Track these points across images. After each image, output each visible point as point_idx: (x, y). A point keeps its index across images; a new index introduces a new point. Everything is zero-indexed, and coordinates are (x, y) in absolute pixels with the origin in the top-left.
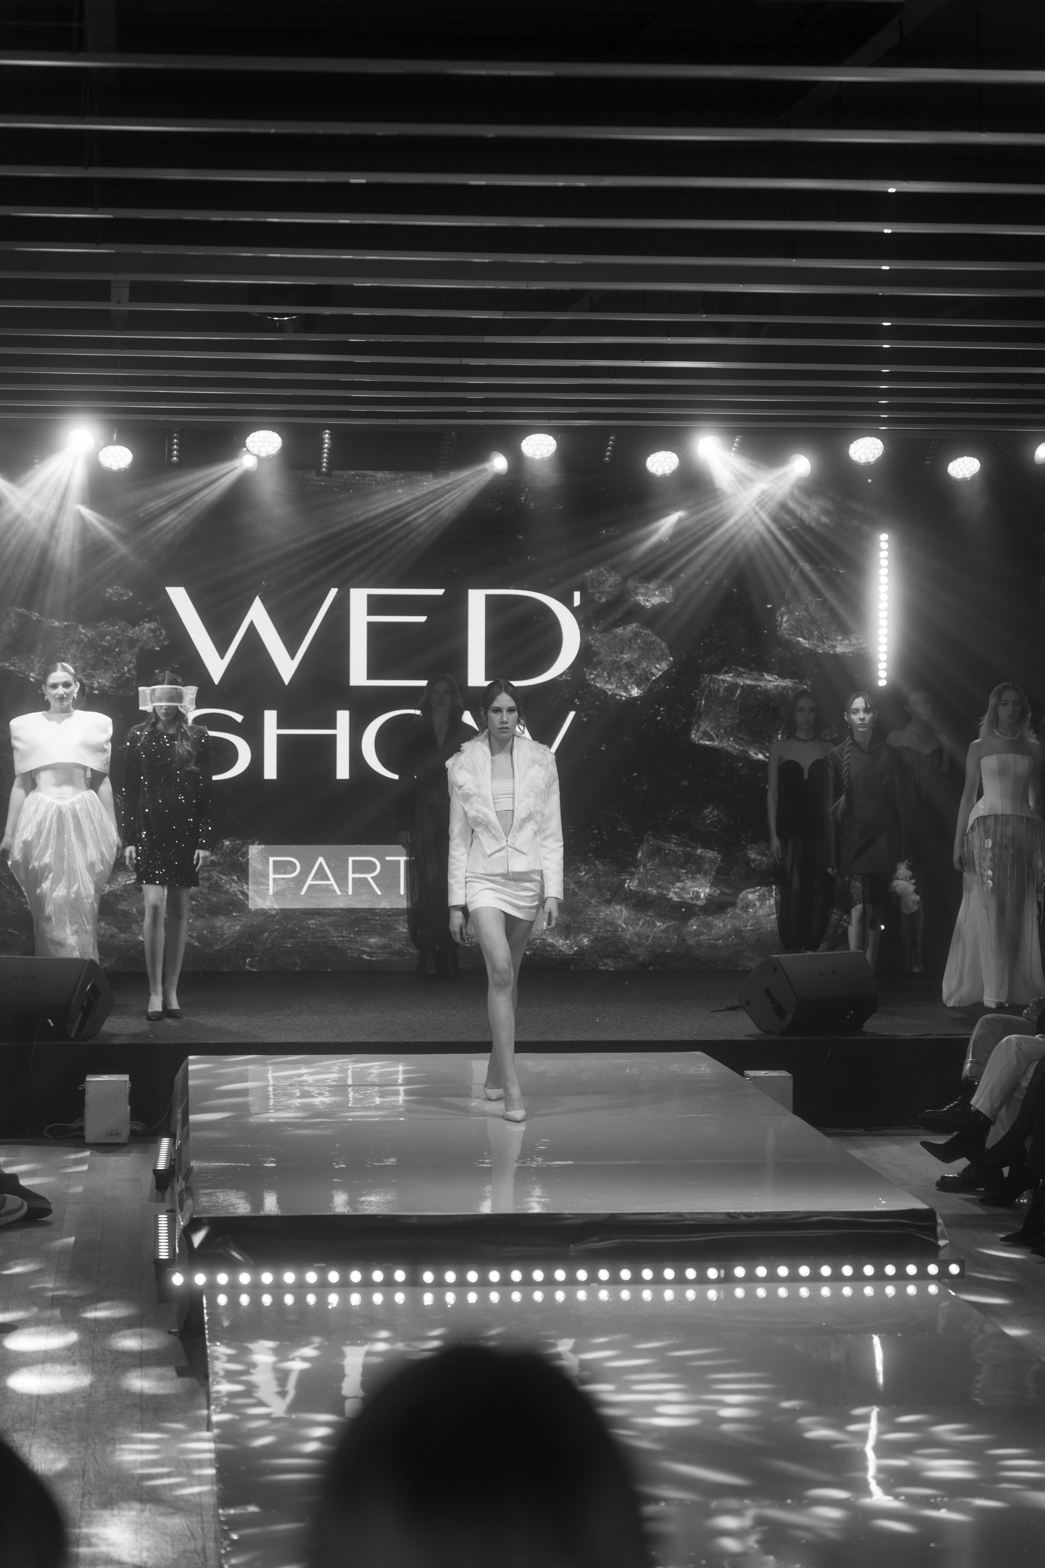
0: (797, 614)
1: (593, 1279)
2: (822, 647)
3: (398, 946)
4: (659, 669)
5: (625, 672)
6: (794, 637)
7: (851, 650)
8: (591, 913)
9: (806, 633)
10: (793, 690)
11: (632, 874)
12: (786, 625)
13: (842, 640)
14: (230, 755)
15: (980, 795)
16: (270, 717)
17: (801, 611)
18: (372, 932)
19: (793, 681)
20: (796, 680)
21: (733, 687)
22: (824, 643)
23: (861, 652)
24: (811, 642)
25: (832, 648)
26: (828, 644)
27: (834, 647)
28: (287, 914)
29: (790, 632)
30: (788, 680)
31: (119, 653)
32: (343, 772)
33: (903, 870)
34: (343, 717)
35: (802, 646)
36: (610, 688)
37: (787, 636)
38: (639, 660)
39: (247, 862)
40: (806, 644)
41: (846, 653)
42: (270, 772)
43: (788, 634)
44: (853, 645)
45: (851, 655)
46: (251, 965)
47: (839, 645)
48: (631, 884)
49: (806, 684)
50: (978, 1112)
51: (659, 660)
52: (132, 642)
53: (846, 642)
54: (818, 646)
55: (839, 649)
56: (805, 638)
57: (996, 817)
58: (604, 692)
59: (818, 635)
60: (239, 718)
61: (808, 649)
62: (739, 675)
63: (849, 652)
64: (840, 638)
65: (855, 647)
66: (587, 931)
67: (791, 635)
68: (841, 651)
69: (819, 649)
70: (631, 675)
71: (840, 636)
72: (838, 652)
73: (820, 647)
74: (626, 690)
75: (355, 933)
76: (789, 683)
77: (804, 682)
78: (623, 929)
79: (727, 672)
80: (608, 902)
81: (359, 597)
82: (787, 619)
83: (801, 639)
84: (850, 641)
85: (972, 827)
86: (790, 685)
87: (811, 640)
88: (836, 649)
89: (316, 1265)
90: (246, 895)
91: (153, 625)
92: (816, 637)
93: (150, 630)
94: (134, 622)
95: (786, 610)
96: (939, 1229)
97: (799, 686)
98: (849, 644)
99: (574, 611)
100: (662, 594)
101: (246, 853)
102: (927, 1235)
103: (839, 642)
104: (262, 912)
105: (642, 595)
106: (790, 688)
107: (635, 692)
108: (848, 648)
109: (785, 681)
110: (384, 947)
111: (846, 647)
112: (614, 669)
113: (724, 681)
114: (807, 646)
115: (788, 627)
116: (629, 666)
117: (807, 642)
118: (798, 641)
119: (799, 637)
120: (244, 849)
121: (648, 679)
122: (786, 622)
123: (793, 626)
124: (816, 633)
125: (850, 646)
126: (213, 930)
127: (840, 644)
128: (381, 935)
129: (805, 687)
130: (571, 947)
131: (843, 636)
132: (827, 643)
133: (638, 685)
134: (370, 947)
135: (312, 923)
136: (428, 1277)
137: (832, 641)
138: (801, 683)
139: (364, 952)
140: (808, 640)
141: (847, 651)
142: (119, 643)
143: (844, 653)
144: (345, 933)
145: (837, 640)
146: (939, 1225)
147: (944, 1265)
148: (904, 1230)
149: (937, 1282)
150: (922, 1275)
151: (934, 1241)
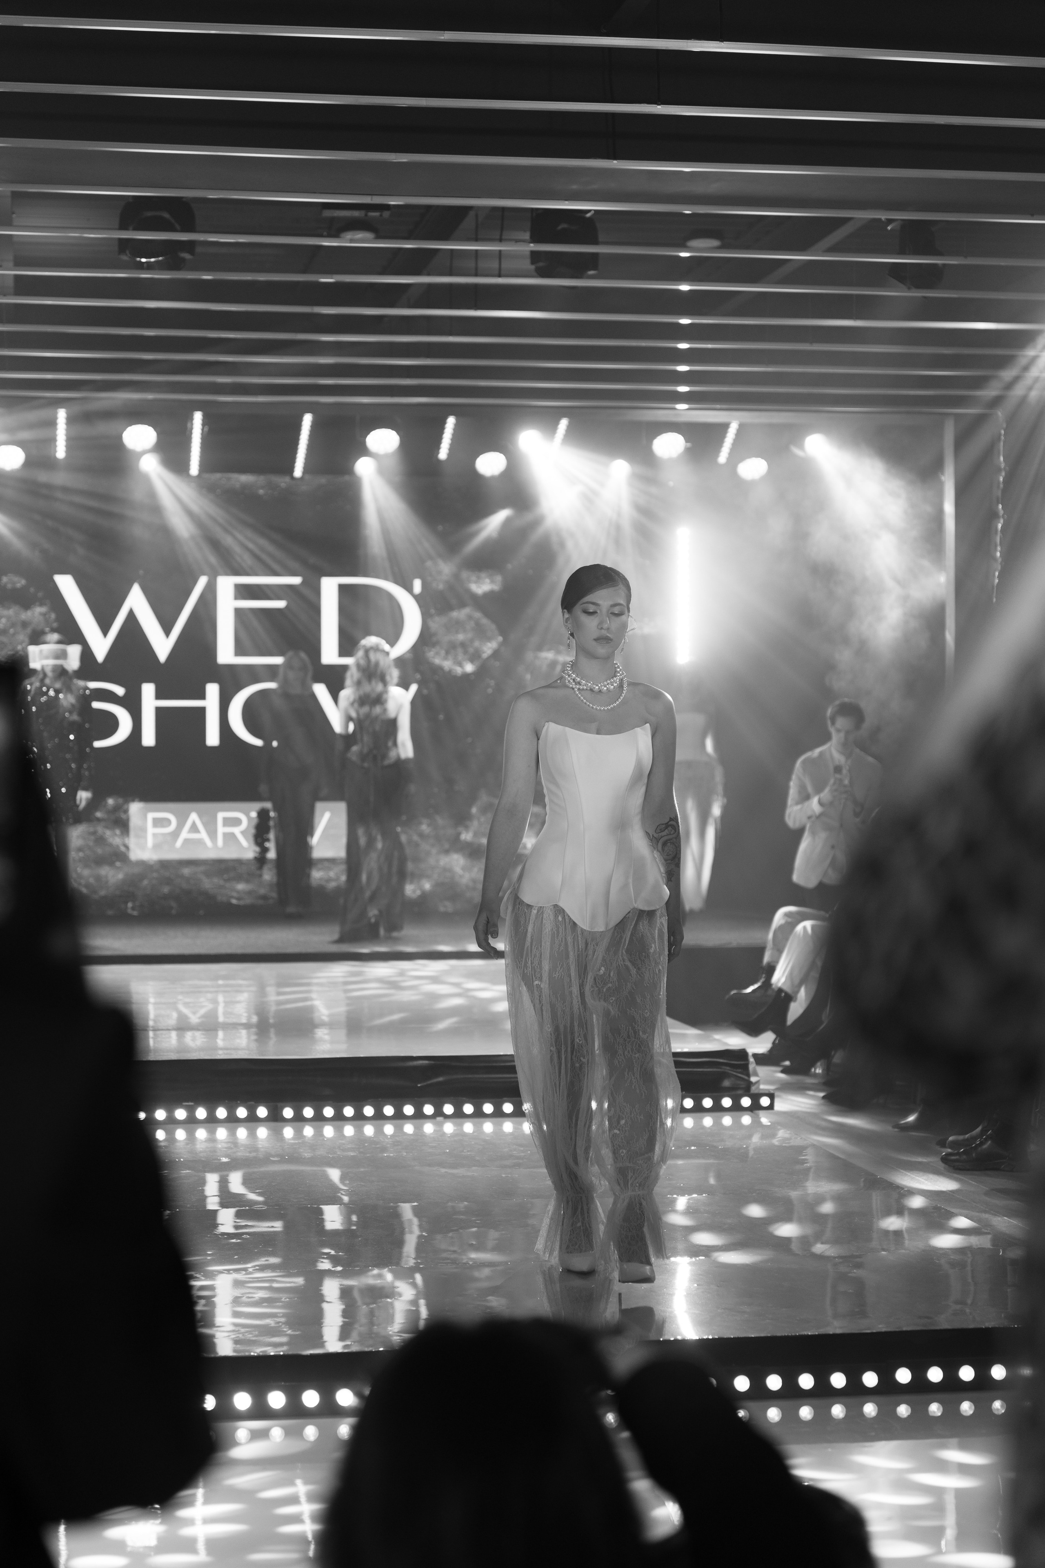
1: (439, 1113)
3: (262, 891)
4: (489, 648)
5: (460, 651)
7: (656, 631)
8: (432, 861)
11: (467, 828)
13: (649, 622)
14: (110, 724)
16: (148, 690)
18: (239, 878)
21: (553, 664)
23: (664, 633)
25: (640, 629)
28: (164, 864)
31: (14, 634)
32: (213, 738)
34: (213, 690)
36: (447, 664)
38: (472, 641)
39: (128, 820)
41: (652, 633)
42: (149, 738)
44: (658, 627)
45: (656, 636)
46: (133, 909)
48: (466, 836)
50: (780, 990)
51: (489, 639)
52: (25, 624)
53: (652, 624)
55: (646, 631)
58: (441, 668)
60: (120, 691)
62: (558, 652)
63: (655, 633)
66: (428, 877)
68: (649, 631)
70: (466, 652)
71: (646, 619)
72: (645, 633)
74: (460, 665)
75: (225, 880)
78: (461, 876)
79: (549, 650)
80: (447, 852)
81: (226, 585)
84: (655, 623)
89: (184, 1104)
90: (127, 847)
91: (43, 609)
93: (41, 614)
94: (27, 606)
99: (417, 598)
100: (492, 582)
101: (126, 811)
102: (740, 1073)
103: (646, 624)
104: (141, 863)
105: (476, 582)
107: (469, 668)
108: (654, 628)
110: (250, 893)
111: (652, 628)
112: (451, 649)
113: (546, 658)
116: (463, 645)
120: (125, 807)
121: (479, 656)
126: (98, 878)
127: (647, 626)
128: (247, 881)
130: (414, 891)
131: (649, 619)
133: (472, 661)
134: (238, 892)
135: (186, 871)
136: (288, 1113)
137: (639, 623)
139: (232, 897)
142: (13, 625)
144: (216, 880)
145: (644, 623)
146: (750, 1063)
147: (755, 1098)
148: (721, 1068)
149: (750, 1113)
150: (737, 1107)
151: (746, 1078)
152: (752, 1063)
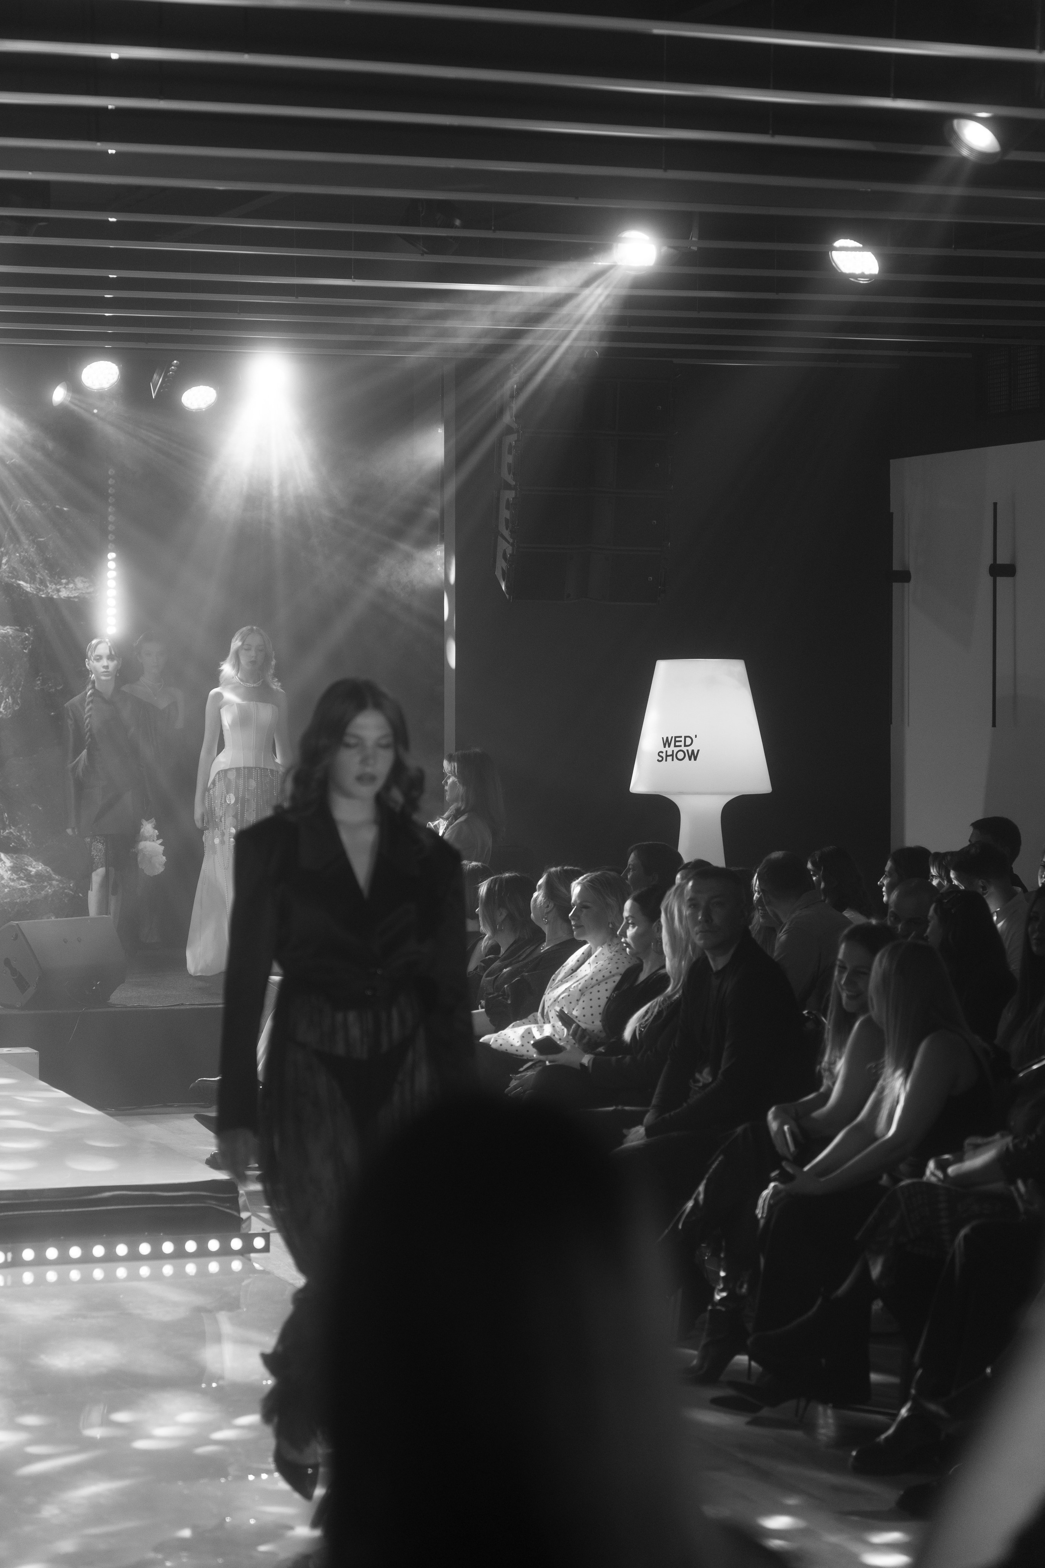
0: (18, 555)
2: (45, 591)
6: (14, 580)
7: (76, 595)
9: (28, 575)
10: (13, 638)
12: (6, 567)
13: (67, 584)
15: (221, 747)
17: (22, 552)
19: (14, 628)
20: (18, 628)
22: (47, 587)
23: (87, 596)
24: (32, 586)
25: (56, 592)
26: (51, 588)
27: (58, 591)
29: (10, 575)
30: (8, 627)
33: (148, 828)
35: (24, 590)
37: (6, 579)
40: (27, 587)
41: (71, 597)
43: (8, 577)
44: (79, 589)
45: (76, 600)
47: (64, 589)
49: (28, 632)
53: (71, 586)
54: (40, 590)
55: (64, 594)
56: (26, 582)
57: (238, 770)
59: (40, 578)
61: (31, 593)
63: (75, 597)
64: (64, 581)
65: (80, 591)
67: (13, 578)
68: (66, 595)
69: (41, 593)
71: (64, 579)
72: (62, 597)
73: (43, 591)
76: (9, 630)
77: (25, 629)
82: (7, 561)
83: (21, 582)
84: (75, 584)
85: (214, 783)
86: (11, 633)
87: (33, 583)
88: (60, 594)
92: (38, 580)
95: (5, 551)
96: (241, 1200)
97: (20, 633)
98: (74, 588)
102: (227, 1208)
103: (64, 585)
106: (11, 636)
108: (73, 592)
109: (5, 629)
111: (71, 592)
114: (28, 590)
115: (8, 569)
117: (28, 585)
118: (20, 584)
119: (19, 580)
122: (5, 564)
123: (14, 569)
124: (38, 576)
125: (75, 590)
127: (65, 587)
129: (27, 634)
131: (67, 578)
132: (50, 586)
137: (56, 584)
138: (22, 630)
140: (30, 583)
141: (72, 596)
143: (69, 598)
145: (61, 584)
146: (240, 1195)
147: (248, 1239)
148: (204, 1203)
149: (241, 1257)
150: (226, 1252)
151: (235, 1213)
152: (242, 1195)
